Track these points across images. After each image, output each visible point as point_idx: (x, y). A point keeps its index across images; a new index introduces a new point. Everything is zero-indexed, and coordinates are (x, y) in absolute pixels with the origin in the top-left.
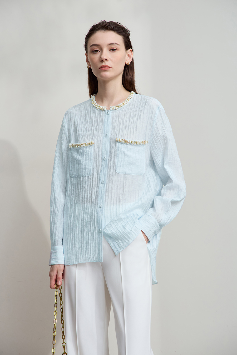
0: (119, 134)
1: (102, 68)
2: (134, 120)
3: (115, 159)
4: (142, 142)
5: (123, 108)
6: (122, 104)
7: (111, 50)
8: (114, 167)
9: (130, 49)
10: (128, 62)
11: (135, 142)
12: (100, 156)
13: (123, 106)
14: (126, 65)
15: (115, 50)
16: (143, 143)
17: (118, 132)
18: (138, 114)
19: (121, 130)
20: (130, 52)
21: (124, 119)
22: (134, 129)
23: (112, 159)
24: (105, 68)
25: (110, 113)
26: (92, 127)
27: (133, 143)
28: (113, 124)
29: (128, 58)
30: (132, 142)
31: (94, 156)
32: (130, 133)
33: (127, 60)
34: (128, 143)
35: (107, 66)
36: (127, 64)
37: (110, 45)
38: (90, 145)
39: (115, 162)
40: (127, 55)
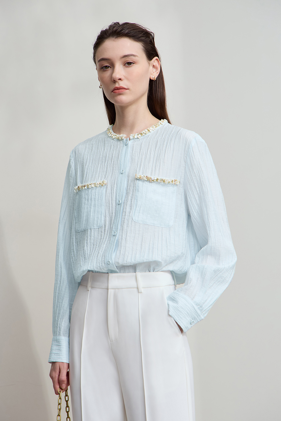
0: (140, 169)
1: (115, 91)
2: (161, 152)
3: (133, 202)
4: (172, 181)
5: (148, 136)
6: (146, 130)
7: (127, 64)
8: (131, 214)
9: (156, 58)
10: (154, 76)
11: (162, 180)
12: (114, 199)
13: (148, 134)
14: (151, 81)
15: (132, 64)
16: (173, 183)
17: (139, 166)
18: (167, 143)
19: (143, 164)
20: (156, 61)
21: (148, 150)
22: (160, 163)
23: (129, 203)
24: (119, 90)
25: (130, 143)
26: (105, 162)
27: (159, 181)
28: (132, 157)
29: (154, 70)
30: (157, 180)
31: (106, 200)
32: (155, 168)
33: (152, 74)
34: (152, 180)
35: (122, 88)
36: (152, 79)
37: (124, 58)
38: (101, 185)
39: (133, 207)
40: (151, 67)
